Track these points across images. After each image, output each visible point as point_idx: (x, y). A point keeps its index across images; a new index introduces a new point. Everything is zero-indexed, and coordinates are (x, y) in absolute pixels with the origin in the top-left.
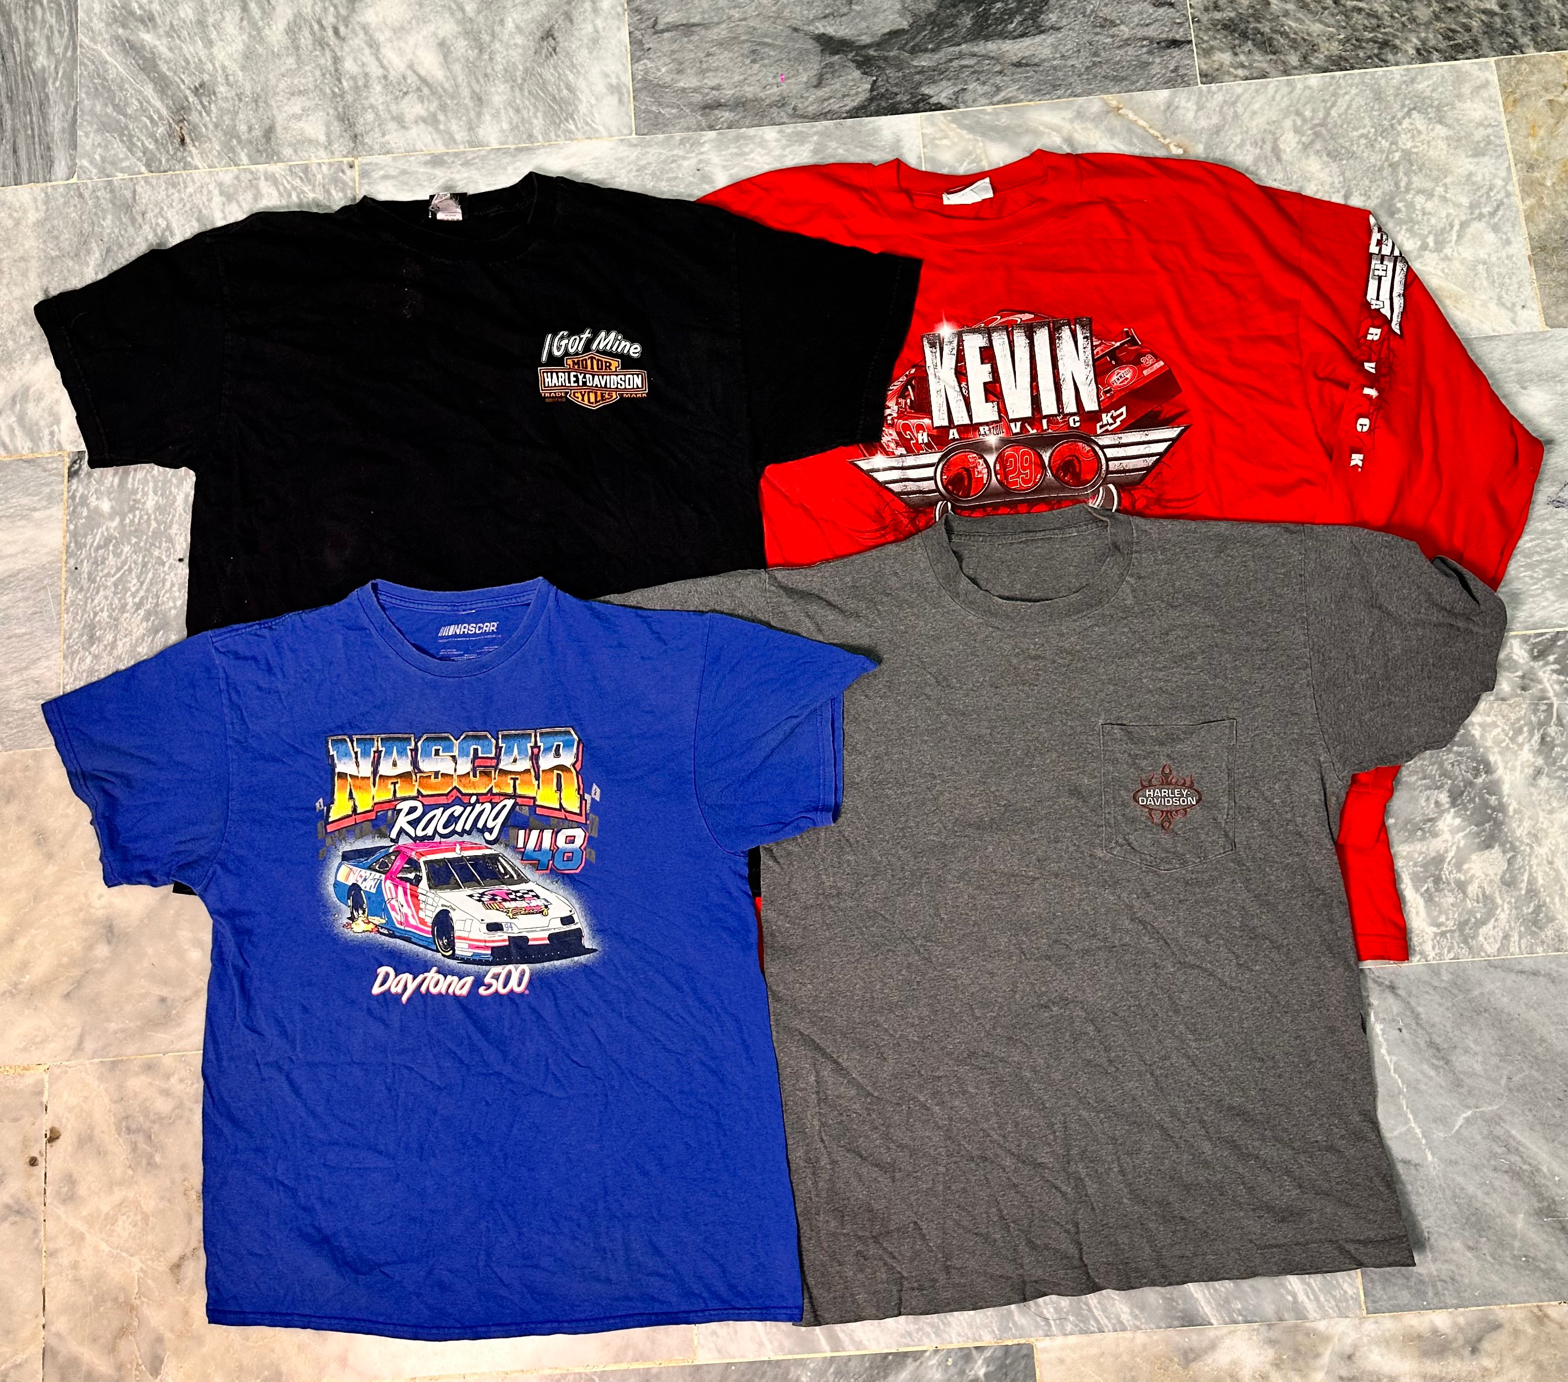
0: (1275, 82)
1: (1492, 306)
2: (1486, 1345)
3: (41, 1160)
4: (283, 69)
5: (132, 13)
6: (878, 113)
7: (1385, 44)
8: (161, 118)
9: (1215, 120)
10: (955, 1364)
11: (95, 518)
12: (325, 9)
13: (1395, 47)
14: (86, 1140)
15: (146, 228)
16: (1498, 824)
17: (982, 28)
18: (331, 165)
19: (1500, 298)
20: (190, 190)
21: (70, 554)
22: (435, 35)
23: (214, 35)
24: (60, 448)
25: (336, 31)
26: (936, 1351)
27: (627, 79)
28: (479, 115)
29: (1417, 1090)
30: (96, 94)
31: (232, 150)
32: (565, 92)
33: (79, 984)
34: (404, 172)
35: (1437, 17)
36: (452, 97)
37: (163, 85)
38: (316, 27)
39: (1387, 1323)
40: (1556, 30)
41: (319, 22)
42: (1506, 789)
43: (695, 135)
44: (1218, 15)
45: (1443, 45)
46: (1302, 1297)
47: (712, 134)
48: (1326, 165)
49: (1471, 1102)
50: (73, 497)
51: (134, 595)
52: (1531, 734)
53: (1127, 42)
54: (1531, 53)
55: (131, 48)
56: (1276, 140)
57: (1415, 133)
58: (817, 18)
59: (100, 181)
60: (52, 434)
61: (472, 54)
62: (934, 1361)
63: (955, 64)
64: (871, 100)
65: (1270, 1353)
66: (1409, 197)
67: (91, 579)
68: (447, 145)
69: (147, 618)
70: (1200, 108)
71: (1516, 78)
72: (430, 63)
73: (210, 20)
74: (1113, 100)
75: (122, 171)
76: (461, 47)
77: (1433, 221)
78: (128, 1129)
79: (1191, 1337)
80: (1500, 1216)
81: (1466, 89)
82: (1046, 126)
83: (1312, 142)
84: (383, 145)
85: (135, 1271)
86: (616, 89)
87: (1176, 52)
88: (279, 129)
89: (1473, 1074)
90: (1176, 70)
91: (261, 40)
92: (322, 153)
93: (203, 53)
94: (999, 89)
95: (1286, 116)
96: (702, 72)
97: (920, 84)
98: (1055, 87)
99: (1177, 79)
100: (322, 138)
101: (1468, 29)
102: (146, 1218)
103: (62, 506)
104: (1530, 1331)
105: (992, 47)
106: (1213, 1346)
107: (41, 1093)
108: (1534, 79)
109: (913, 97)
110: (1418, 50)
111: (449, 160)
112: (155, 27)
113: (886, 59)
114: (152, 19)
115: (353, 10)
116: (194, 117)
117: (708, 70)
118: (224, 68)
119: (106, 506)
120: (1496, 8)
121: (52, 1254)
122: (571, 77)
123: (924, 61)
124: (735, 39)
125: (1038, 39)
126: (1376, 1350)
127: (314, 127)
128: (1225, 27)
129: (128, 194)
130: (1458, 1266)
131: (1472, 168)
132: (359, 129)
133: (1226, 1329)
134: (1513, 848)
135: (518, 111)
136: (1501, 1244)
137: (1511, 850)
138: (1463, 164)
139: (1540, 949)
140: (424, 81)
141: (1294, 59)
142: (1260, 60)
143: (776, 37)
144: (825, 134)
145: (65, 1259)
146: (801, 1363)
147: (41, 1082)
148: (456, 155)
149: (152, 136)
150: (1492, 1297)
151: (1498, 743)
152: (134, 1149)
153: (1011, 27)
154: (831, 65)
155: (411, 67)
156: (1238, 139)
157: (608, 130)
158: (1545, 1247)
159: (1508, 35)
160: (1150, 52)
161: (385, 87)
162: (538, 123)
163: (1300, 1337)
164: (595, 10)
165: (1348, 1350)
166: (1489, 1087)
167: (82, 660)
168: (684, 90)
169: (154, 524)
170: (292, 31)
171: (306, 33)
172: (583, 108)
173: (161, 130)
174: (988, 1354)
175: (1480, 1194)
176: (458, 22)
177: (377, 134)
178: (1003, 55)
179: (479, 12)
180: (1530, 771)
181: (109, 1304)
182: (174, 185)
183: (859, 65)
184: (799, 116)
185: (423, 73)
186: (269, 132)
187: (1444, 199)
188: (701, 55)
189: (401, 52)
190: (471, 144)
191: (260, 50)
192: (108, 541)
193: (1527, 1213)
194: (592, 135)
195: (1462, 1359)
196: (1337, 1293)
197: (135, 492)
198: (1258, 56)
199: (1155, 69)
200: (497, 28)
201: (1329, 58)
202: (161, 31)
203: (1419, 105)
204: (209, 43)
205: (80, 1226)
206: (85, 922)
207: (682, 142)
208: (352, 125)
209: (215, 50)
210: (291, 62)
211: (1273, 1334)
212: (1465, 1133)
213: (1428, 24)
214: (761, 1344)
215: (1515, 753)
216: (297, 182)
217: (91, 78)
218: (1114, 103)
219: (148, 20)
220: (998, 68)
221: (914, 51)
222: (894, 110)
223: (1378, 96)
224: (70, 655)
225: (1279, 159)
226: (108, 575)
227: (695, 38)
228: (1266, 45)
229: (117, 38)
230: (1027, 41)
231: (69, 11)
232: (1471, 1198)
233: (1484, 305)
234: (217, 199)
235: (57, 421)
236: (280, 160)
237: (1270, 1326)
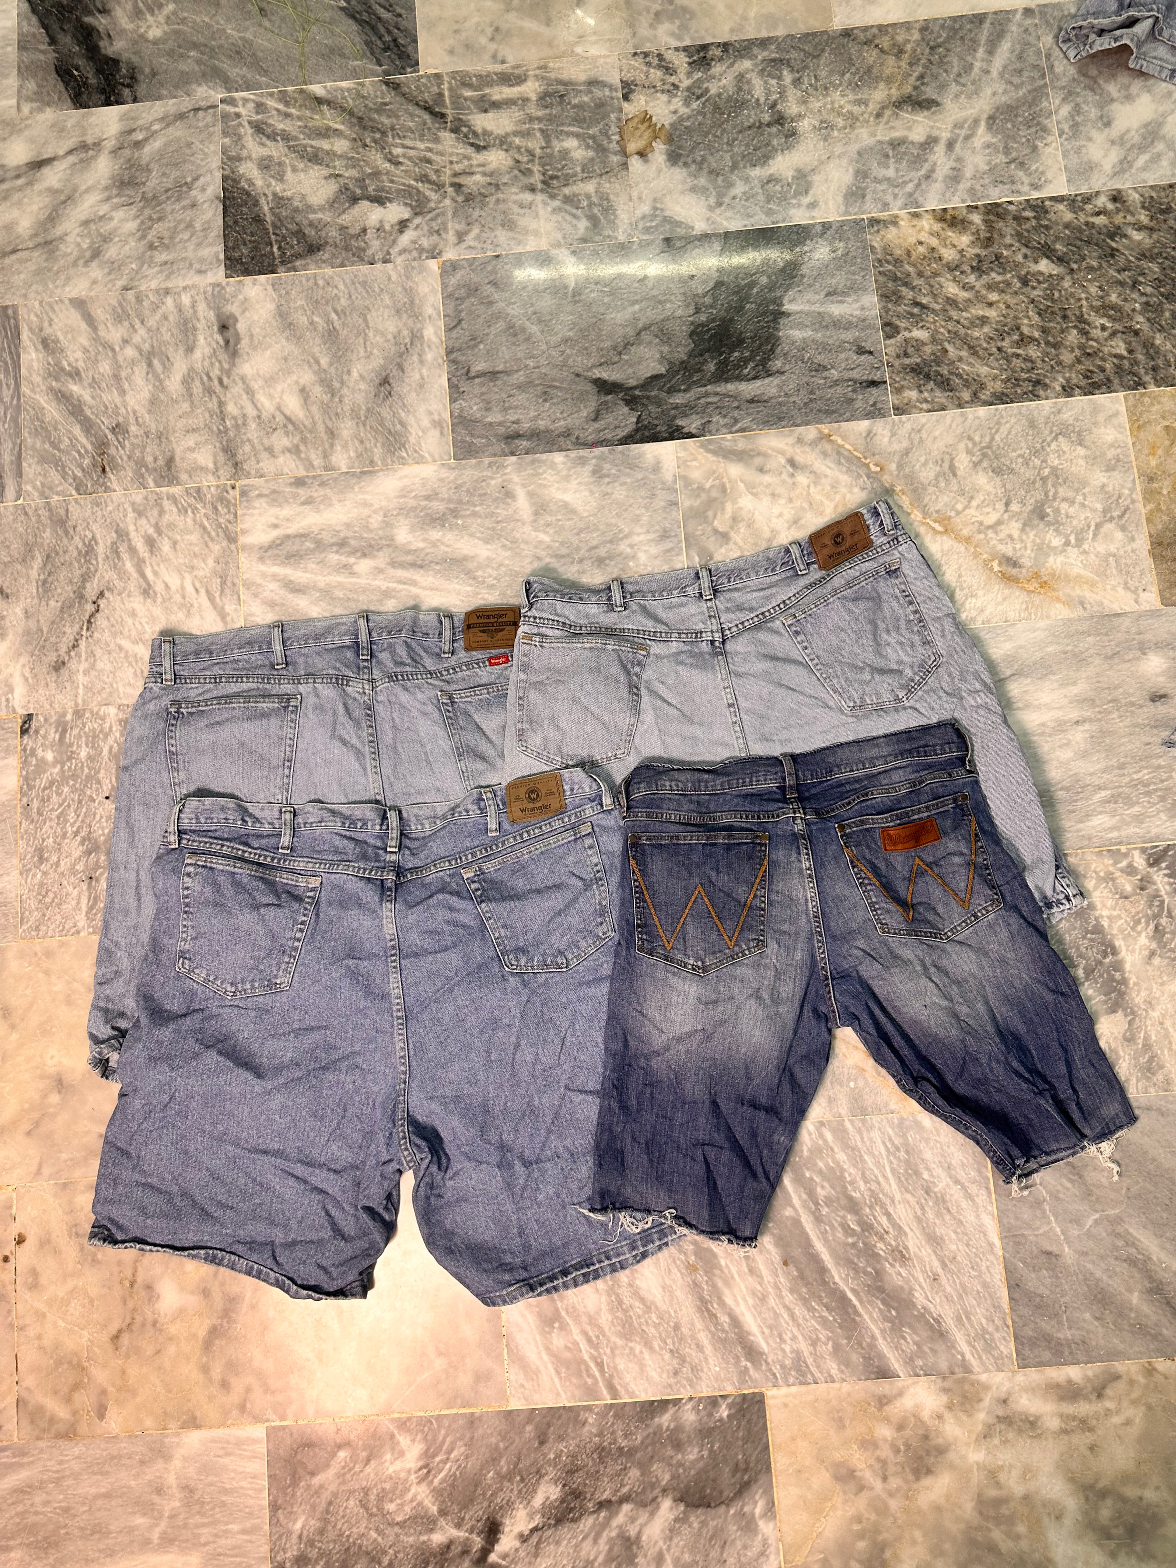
0: (952, 414)
1: (1120, 589)
2: (1109, 1392)
3: (12, 1258)
4: (180, 412)
5: (62, 369)
6: (643, 441)
7: (1038, 382)
8: (86, 451)
9: (905, 444)
10: (705, 1408)
11: (42, 766)
12: (212, 364)
13: (1046, 385)
14: (45, 1243)
15: (77, 538)
16: (1121, 994)
17: (723, 373)
18: (218, 486)
19: (1126, 583)
20: (110, 508)
21: (23, 794)
22: (297, 383)
23: (126, 386)
24: (14, 711)
25: (221, 382)
26: (691, 1399)
27: (447, 416)
28: (332, 445)
29: (1057, 1199)
30: (36, 433)
31: (142, 476)
32: (399, 427)
33: (37, 1124)
34: (274, 492)
35: (1079, 361)
36: (311, 432)
37: (88, 426)
38: (205, 378)
39: (1034, 1375)
40: (1172, 370)
41: (208, 375)
42: (1127, 967)
43: (501, 459)
44: (907, 361)
45: (1083, 383)
46: (968, 1356)
47: (513, 459)
48: (991, 479)
49: (1099, 1207)
50: (25, 750)
51: (72, 825)
52: (1147, 924)
53: (836, 383)
54: (1152, 388)
55: (62, 397)
56: (952, 460)
57: (1060, 453)
58: (594, 366)
59: (41, 502)
60: (7, 700)
61: (326, 398)
62: (689, 1406)
63: (702, 401)
64: (637, 430)
65: (944, 1399)
66: (1056, 504)
67: (40, 813)
68: (307, 470)
69: (82, 843)
70: (893, 435)
71: (1140, 408)
72: (293, 405)
73: (123, 374)
74: (825, 429)
75: (58, 494)
76: (317, 391)
77: (1075, 523)
78: (77, 1235)
79: (884, 1387)
80: (1120, 1294)
81: (1101, 418)
82: (773, 449)
83: (980, 462)
84: (257, 470)
85: (84, 1341)
86: (438, 424)
87: (874, 391)
88: (177, 459)
89: (1100, 1186)
90: (874, 404)
91: (163, 390)
92: (210, 477)
93: (118, 400)
94: (736, 421)
95: (960, 441)
96: (505, 410)
97: (675, 417)
98: (780, 419)
99: (875, 412)
100: (211, 466)
101: (1103, 370)
102: (92, 1302)
103: (17, 756)
104: (1142, 1380)
105: (731, 387)
106: (901, 1394)
107: (10, 1207)
108: (1154, 409)
109: (669, 426)
110: (1063, 387)
111: (309, 481)
112: (81, 380)
113: (648, 398)
114: (78, 373)
115: (234, 365)
116: (112, 451)
117: (510, 408)
118: (135, 412)
119: (50, 756)
120: (1125, 353)
121: (22, 1329)
122: (403, 414)
123: (678, 399)
124: (530, 383)
125: (767, 381)
126: (1025, 1396)
127: (205, 457)
128: (913, 370)
129: (62, 512)
130: (1088, 1332)
131: (1105, 480)
132: (239, 458)
133: (911, 1380)
134: (1133, 1013)
135: (362, 442)
136: (1121, 1315)
137: (1132, 1013)
138: (1099, 477)
139: (1152, 1090)
140: (288, 419)
141: (966, 395)
142: (940, 396)
143: (562, 381)
144: (602, 458)
145: (31, 1332)
146: (588, 1408)
147: (11, 1198)
148: (314, 477)
149: (80, 466)
150: (1114, 1355)
151: (1121, 931)
152: (82, 1249)
153: (746, 371)
154: (605, 403)
155: (279, 408)
156: (922, 459)
157: (432, 456)
158: (1154, 1318)
159: (1135, 374)
160: (854, 391)
161: (259, 424)
162: (378, 452)
163: (967, 1387)
164: (422, 362)
165: (1003, 1396)
166: (1113, 1195)
167: (34, 875)
168: (491, 424)
169: (86, 770)
170: (186, 382)
171: (197, 383)
172: (412, 439)
173: (87, 462)
174: (730, 1400)
175: (1105, 1278)
176: (315, 373)
177: (253, 462)
178: (739, 394)
179: (331, 364)
180: (1147, 953)
181: (65, 1366)
182: (98, 505)
183: (628, 403)
184: (581, 444)
185: (288, 413)
186: (170, 462)
187: (1083, 505)
188: (504, 396)
189: (271, 397)
190: (326, 468)
191: (162, 396)
192: (52, 783)
193: (1141, 1292)
194: (420, 460)
195: (1090, 1402)
196: (995, 1353)
197: (71, 745)
198: (938, 393)
199: (859, 404)
200: (345, 377)
201: (993, 394)
202: (86, 384)
203: (1064, 431)
204: (123, 393)
205: (42, 1307)
206: (42, 1077)
207: (490, 465)
208: (234, 455)
209: (128, 398)
210: (186, 406)
211: (946, 1384)
212: (1094, 1231)
213: (1071, 367)
214: (558, 1394)
215: (1135, 939)
216: (192, 501)
217: (32, 421)
218: (826, 431)
219: (75, 375)
220: (736, 404)
221: (671, 391)
222: (655, 438)
223: (1032, 424)
224: (25, 872)
225: (955, 475)
226: (52, 810)
227: (499, 383)
228: (945, 384)
229: (51, 389)
230: (758, 383)
231: (14, 368)
232: (1099, 1280)
233: (1114, 588)
234: (131, 515)
235: (11, 690)
236: (179, 484)
237: (944, 1378)
